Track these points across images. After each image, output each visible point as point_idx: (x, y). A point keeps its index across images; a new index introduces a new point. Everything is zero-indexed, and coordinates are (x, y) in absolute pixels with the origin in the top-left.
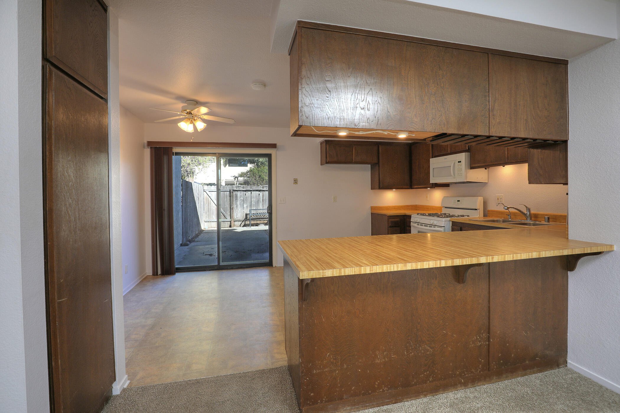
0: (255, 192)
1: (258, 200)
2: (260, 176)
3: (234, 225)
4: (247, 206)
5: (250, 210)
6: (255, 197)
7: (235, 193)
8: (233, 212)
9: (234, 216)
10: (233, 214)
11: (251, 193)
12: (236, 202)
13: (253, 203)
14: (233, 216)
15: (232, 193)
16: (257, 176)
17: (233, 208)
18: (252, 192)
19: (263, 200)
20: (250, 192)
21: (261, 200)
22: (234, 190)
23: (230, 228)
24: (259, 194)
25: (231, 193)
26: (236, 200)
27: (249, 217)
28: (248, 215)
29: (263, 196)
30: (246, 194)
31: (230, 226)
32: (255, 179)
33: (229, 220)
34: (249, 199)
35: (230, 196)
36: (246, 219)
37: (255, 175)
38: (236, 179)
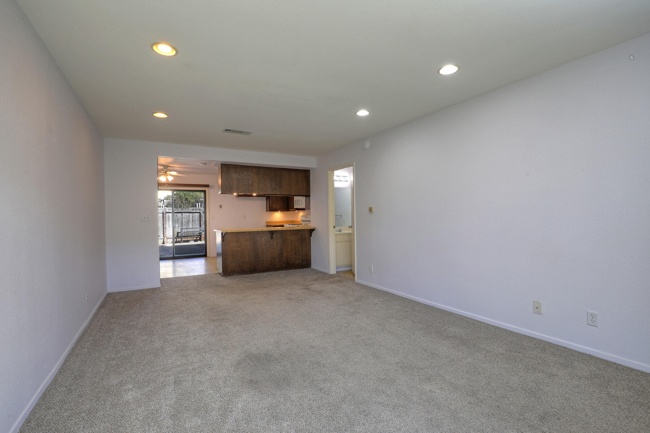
0: (185, 214)
1: (188, 221)
2: (186, 199)
3: (167, 242)
4: (178, 226)
5: (182, 229)
6: (185, 218)
7: (167, 214)
8: (166, 231)
9: (167, 234)
10: (166, 232)
11: (182, 214)
12: (168, 222)
13: (184, 223)
14: (166, 235)
15: (165, 214)
16: (184, 199)
17: (166, 227)
19: (192, 220)
21: (191, 220)
22: (166, 212)
23: (163, 245)
24: (189, 216)
25: (164, 215)
26: (168, 220)
27: (180, 235)
28: (179, 233)
29: (193, 217)
30: (177, 216)
31: (164, 243)
32: (182, 202)
33: (162, 238)
34: (180, 220)
35: (163, 217)
36: (178, 237)
37: (181, 198)
38: (162, 201)
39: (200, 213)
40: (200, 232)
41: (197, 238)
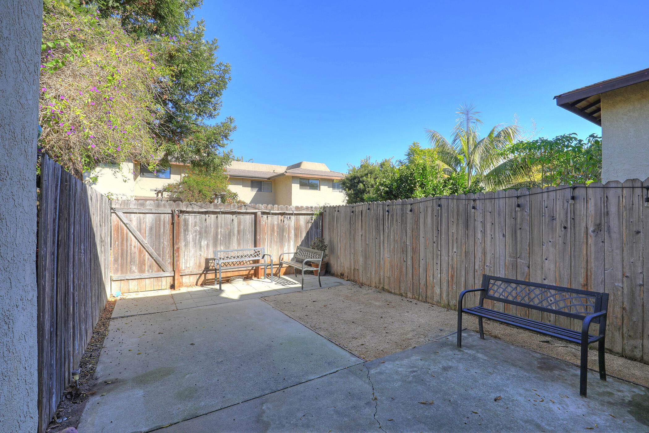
0: (223, 215)
1: (230, 233)
2: (200, 191)
3: (181, 285)
4: (208, 245)
5: (215, 253)
6: (223, 225)
7: (183, 217)
8: (178, 256)
9: (181, 265)
10: (178, 261)
11: (217, 217)
12: (185, 235)
13: (219, 237)
14: (178, 266)
15: (178, 216)
16: (196, 192)
17: (178, 248)
18: (218, 215)
19: (239, 232)
20: (213, 216)
21: (236, 232)
22: (182, 212)
23: (173, 292)
24: (233, 220)
25: (176, 217)
26: (185, 231)
27: (212, 265)
28: (210, 262)
29: (239, 224)
30: (206, 220)
31: (173, 287)
32: (192, 196)
33: (169, 275)
34: (213, 230)
35: (173, 224)
36: (207, 269)
37: (191, 189)
38: (160, 194)
39: (255, 214)
40: (257, 258)
41: (250, 270)
